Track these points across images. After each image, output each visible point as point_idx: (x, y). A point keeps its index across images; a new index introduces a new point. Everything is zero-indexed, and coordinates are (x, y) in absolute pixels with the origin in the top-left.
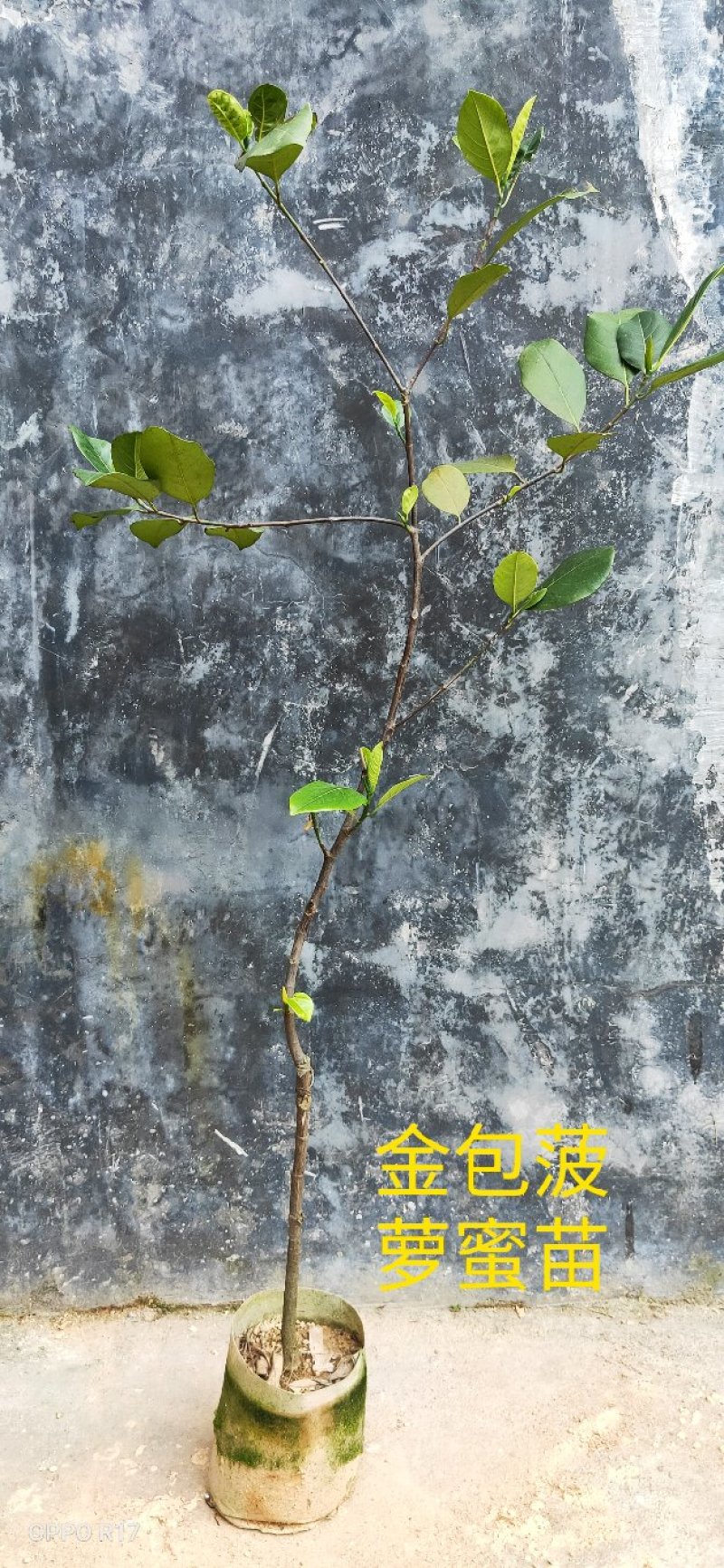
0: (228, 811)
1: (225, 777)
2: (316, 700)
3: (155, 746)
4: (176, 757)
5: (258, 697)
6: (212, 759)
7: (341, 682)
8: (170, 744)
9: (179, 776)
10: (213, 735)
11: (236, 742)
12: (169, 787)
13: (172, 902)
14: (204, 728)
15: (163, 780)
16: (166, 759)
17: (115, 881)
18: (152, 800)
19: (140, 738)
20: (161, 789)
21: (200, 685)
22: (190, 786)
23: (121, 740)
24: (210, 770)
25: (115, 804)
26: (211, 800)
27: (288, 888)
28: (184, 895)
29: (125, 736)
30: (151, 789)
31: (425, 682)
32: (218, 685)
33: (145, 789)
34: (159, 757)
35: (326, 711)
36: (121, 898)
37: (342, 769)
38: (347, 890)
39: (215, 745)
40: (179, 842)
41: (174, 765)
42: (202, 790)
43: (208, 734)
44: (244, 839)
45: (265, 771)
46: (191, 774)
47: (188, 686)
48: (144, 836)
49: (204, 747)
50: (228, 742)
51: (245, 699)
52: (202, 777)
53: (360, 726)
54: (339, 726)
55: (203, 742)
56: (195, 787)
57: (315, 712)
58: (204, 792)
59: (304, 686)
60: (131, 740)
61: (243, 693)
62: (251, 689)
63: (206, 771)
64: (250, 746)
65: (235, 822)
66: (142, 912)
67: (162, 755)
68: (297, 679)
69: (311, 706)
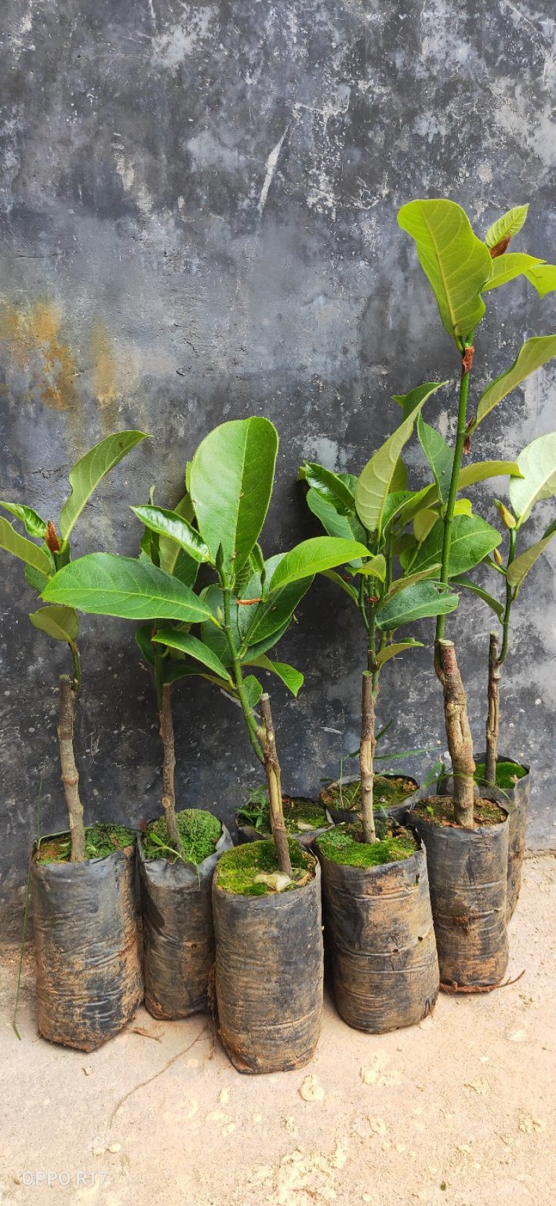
0: (225, 261)
1: (220, 212)
2: (334, 103)
3: (121, 162)
4: (151, 178)
5: (259, 95)
6: (201, 184)
7: (364, 76)
8: (143, 159)
9: (157, 207)
10: (199, 147)
11: (232, 159)
12: (143, 223)
13: (155, 388)
14: (188, 138)
15: (135, 212)
16: (136, 181)
17: (75, 362)
18: (120, 242)
19: (99, 147)
20: (133, 226)
21: (180, 72)
22: (172, 222)
23: (73, 149)
24: (198, 199)
25: (70, 249)
26: (201, 244)
27: (303, 368)
28: (169, 380)
29: (78, 142)
30: (119, 225)
31: (468, 86)
32: (204, 73)
33: (110, 226)
34: (128, 179)
35: (347, 120)
36: (86, 384)
37: (368, 204)
38: (374, 369)
39: (204, 164)
40: (159, 304)
41: (149, 190)
42: (188, 229)
43: (193, 145)
44: (246, 301)
45: (270, 205)
46: (172, 205)
47: (163, 71)
48: (112, 294)
49: (188, 166)
50: (221, 160)
51: (242, 97)
52: (188, 209)
53: (388, 143)
54: (363, 142)
55: (186, 158)
56: (178, 224)
57: (332, 121)
58: (191, 231)
59: (319, 82)
60: (88, 150)
61: (239, 86)
62: (249, 81)
63: (192, 200)
64: (250, 168)
65: (233, 275)
66: (113, 405)
67: (131, 175)
68: (309, 70)
69: (329, 111)
